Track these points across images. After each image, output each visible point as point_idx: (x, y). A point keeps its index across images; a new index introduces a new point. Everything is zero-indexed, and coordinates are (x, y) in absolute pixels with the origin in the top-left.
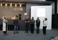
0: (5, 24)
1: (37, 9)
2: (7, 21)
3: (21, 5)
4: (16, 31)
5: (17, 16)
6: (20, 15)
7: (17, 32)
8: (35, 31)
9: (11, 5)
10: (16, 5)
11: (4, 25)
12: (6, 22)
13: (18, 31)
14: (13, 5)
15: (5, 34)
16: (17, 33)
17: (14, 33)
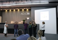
3: (27, 10)
14: (21, 10)
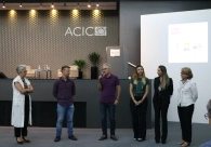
0: (23, 98)
1: (171, 27)
2: (28, 83)
4: (65, 131)
5: (81, 64)
6: (95, 58)
7: (70, 132)
8: (151, 133)
9: (54, 12)
10: (75, 12)
11: (18, 101)
12: (26, 87)
13: (76, 131)
15: (19, 139)
16: (72, 137)
17: (58, 139)
